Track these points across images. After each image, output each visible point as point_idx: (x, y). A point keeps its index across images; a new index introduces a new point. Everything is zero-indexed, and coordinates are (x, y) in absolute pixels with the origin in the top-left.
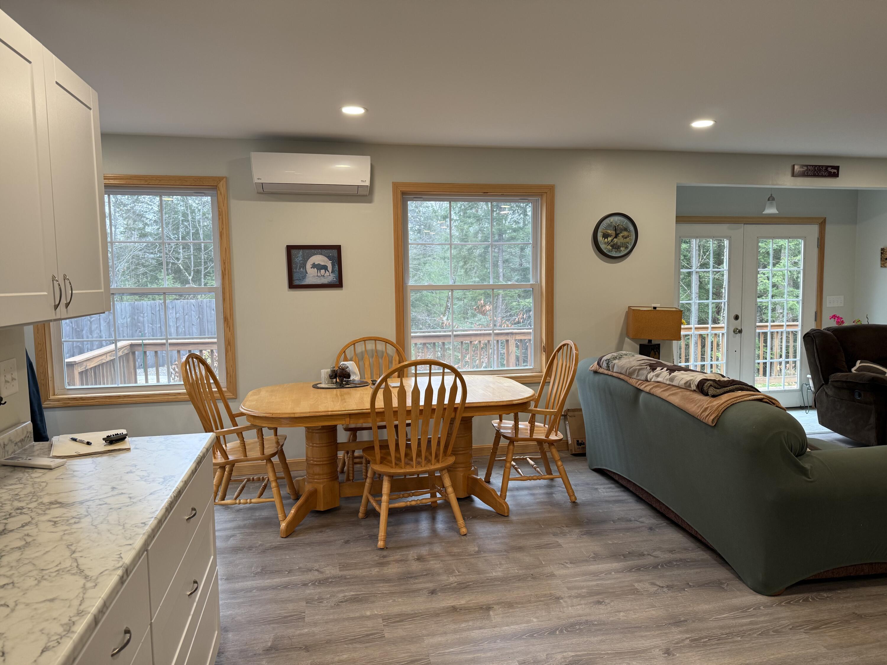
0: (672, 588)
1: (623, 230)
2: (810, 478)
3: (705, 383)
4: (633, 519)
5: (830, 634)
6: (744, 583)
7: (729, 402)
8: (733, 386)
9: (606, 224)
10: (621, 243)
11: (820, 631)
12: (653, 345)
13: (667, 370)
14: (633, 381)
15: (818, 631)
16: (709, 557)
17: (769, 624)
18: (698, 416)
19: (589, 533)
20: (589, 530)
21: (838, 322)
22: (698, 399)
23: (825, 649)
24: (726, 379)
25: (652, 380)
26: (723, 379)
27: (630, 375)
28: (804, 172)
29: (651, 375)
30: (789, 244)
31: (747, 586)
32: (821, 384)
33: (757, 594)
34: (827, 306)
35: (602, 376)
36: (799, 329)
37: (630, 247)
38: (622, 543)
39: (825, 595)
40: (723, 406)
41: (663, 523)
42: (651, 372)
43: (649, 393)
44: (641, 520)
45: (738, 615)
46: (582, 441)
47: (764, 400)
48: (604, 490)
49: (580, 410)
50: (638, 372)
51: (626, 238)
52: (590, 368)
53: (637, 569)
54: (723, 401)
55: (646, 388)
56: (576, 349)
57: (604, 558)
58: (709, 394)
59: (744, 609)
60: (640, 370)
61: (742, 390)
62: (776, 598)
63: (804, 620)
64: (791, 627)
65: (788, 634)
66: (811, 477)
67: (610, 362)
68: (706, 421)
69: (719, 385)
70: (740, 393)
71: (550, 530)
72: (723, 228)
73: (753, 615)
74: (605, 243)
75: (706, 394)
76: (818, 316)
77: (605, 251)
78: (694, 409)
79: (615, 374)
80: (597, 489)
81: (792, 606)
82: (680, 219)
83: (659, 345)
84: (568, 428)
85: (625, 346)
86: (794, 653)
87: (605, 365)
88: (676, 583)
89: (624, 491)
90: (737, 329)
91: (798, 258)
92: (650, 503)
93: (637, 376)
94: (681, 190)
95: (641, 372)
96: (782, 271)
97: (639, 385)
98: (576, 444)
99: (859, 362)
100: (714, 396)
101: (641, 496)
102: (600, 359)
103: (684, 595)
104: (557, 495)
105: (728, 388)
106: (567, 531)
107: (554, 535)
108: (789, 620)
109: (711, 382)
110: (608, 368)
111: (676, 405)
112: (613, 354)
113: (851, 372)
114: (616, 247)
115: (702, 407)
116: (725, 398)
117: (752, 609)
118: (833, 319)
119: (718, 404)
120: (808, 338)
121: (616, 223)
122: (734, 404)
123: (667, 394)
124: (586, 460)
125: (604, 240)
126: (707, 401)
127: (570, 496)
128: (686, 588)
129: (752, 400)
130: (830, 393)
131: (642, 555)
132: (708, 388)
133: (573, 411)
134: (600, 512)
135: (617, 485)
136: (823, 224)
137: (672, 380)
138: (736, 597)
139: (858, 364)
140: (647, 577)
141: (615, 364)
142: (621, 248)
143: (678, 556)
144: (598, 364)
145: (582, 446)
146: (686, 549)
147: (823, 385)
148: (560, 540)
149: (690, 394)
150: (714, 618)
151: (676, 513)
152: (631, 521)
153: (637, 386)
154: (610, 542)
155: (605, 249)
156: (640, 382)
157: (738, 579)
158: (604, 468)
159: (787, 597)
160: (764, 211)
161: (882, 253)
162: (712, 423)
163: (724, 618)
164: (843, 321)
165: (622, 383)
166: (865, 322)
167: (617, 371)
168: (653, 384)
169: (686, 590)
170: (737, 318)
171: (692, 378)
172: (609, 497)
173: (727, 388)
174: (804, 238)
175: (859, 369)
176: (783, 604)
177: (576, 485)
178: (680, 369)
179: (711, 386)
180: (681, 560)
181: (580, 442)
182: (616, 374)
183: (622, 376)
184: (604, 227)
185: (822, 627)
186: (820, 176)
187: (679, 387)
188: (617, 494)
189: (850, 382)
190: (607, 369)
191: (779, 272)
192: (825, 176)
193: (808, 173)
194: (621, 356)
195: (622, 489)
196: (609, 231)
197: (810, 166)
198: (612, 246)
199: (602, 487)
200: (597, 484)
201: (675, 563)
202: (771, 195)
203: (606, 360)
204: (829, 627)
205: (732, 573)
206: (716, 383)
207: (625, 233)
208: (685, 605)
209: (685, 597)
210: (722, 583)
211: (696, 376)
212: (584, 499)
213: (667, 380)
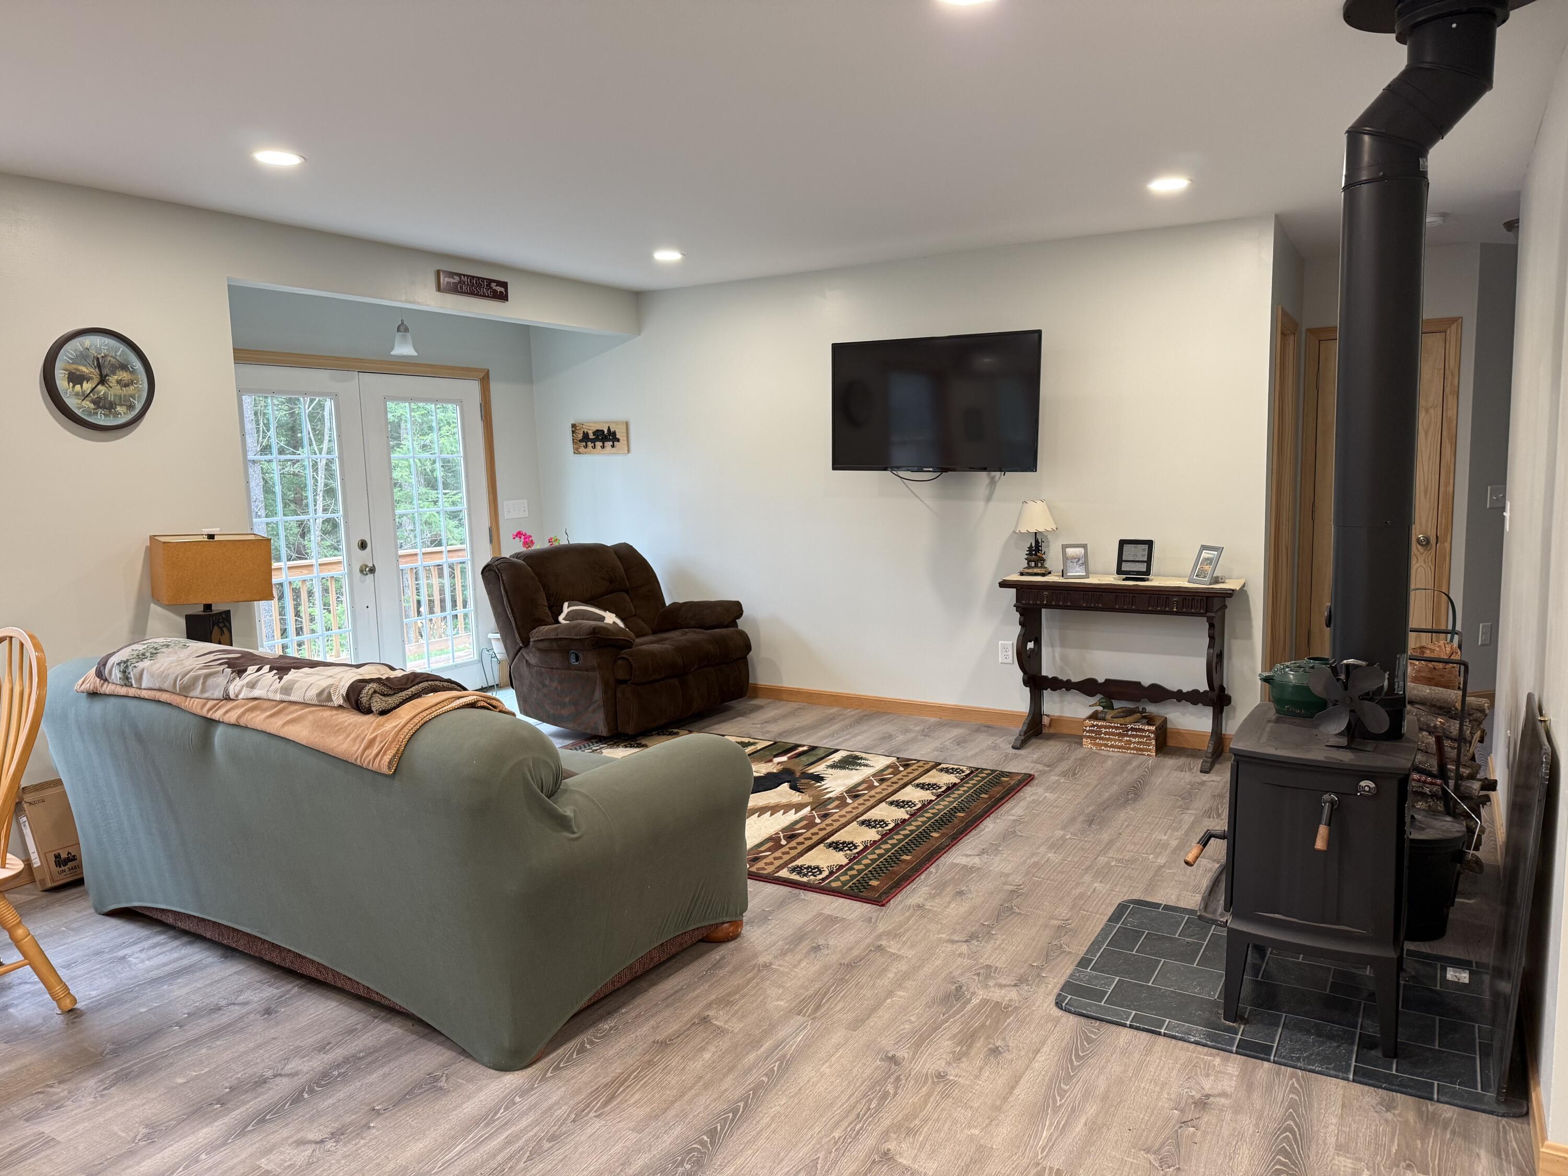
0: (343, 1134)
1: (117, 368)
2: (574, 833)
3: (363, 688)
4: (223, 1003)
5: (632, 1101)
6: (475, 1060)
7: (416, 720)
8: (416, 687)
9: (75, 351)
10: (115, 395)
11: (620, 1099)
12: (216, 614)
13: (271, 670)
14: (193, 704)
15: (615, 1103)
16: (400, 1031)
17: (537, 1128)
18: (356, 759)
19: (125, 1078)
20: (122, 1070)
21: (525, 544)
22: (350, 724)
23: (635, 1134)
24: (399, 674)
25: (241, 696)
26: (393, 674)
27: (185, 691)
28: (455, 284)
29: (237, 686)
30: (413, 414)
31: (484, 1064)
32: (518, 647)
33: (502, 1073)
34: (506, 518)
35: (112, 700)
36: (467, 556)
37: (138, 407)
38: (209, 1071)
39: (606, 1026)
40: (406, 730)
41: (291, 988)
42: (234, 679)
43: (236, 726)
44: (241, 999)
45: (481, 1137)
46: (69, 853)
47: (479, 704)
48: (143, 956)
49: (59, 782)
50: (204, 683)
51: (126, 385)
52: (77, 687)
53: (257, 1123)
54: (404, 721)
55: (227, 715)
56: (37, 647)
57: (175, 1126)
58: (374, 709)
59: (487, 1118)
60: (207, 676)
61: (435, 690)
62: (535, 1067)
63: (589, 1091)
64: (573, 1116)
65: (573, 1133)
66: (576, 830)
67: (130, 668)
68: (375, 766)
69: (391, 688)
70: (432, 699)
71: (16, 1110)
72: (321, 377)
73: (506, 1123)
74: (77, 394)
75: (368, 711)
76: (494, 535)
77: (79, 412)
78: (344, 746)
79: (145, 694)
80: (124, 958)
81: (565, 1072)
82: (243, 355)
83: (228, 613)
84: (27, 832)
85: (153, 624)
86: (591, 1168)
87: (116, 675)
88: (348, 1119)
89: (190, 943)
90: (366, 566)
91: (429, 437)
92: (257, 955)
93: (203, 690)
94: (236, 295)
95: (210, 681)
96: (407, 460)
97: (209, 710)
98: (53, 864)
99: (566, 604)
100: (383, 713)
101: (234, 945)
102: (103, 663)
103: (371, 1140)
104: (20, 1007)
105: (409, 692)
106: (66, 1093)
107: (27, 1120)
108: (566, 1104)
109: (374, 685)
110: (126, 680)
111: (304, 743)
112: (135, 647)
113: (558, 622)
114: (102, 404)
115: (363, 740)
116: (406, 713)
117: (502, 1110)
118: (517, 539)
119: (396, 727)
120: (488, 572)
121: (99, 350)
122: (427, 722)
123: (280, 723)
124: (86, 893)
125: (74, 387)
126: (372, 724)
127: (57, 1001)
128: (372, 1121)
129: (458, 708)
130: (533, 661)
131: (262, 1082)
132: (370, 699)
133: (37, 790)
134: (141, 1013)
135: (172, 933)
136: (485, 380)
137: (286, 690)
138: (469, 1098)
139: (566, 609)
140: (285, 1133)
141: (143, 670)
142: (118, 408)
143: (338, 1053)
144: (99, 674)
145: (70, 865)
146: (351, 1031)
147: (521, 648)
148: (48, 1127)
149: (332, 716)
150: (440, 1164)
151: (320, 961)
152: (220, 1009)
153: (204, 712)
154: (180, 1080)
155: (79, 408)
156: (210, 703)
157: (462, 1058)
158: (136, 904)
159: (551, 1056)
160: (392, 349)
161: (573, 432)
162: (389, 768)
163: (459, 1155)
164: (532, 541)
165: (167, 710)
166: (564, 542)
167: (151, 686)
168: (243, 706)
169: (372, 1125)
170: (363, 545)
171: (330, 681)
172: (158, 967)
173: (406, 692)
174: (459, 402)
175: (571, 616)
176: (549, 1074)
177: (68, 966)
178: (300, 664)
179: (375, 692)
180: (346, 1060)
181: (64, 855)
182: (149, 692)
183: (164, 697)
184: (71, 359)
185: (619, 1092)
186: (481, 295)
187: (306, 705)
188: (175, 955)
189: (561, 639)
190: (122, 683)
191: (404, 462)
192: (488, 297)
193: (461, 288)
194: (156, 649)
195: (185, 939)
196: (84, 369)
197: (464, 275)
198: (93, 402)
199: (136, 948)
200: (123, 946)
201: (336, 1073)
202: (402, 321)
203: (119, 664)
204: (629, 1086)
205: (450, 1049)
206: (384, 685)
207: (124, 375)
208: (378, 1161)
209: (373, 1142)
210: (436, 1079)
211: (339, 676)
212: (94, 993)
213: (276, 692)
